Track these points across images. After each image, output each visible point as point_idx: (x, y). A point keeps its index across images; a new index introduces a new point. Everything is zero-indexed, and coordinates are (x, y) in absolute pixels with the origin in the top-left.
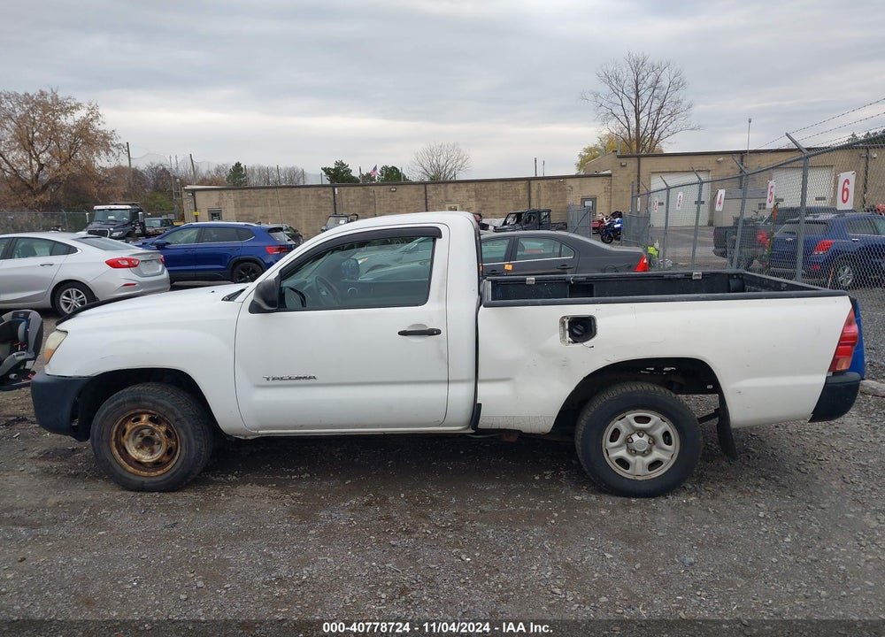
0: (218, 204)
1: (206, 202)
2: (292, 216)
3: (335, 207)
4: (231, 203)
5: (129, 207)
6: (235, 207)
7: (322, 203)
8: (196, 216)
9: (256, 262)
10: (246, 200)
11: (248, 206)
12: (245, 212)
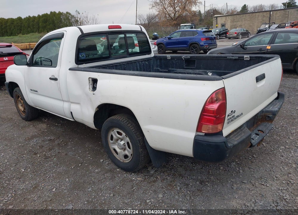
0: (225, 22)
1: (221, 21)
2: (252, 25)
3: (270, 20)
4: (229, 21)
5: (190, 24)
6: (231, 22)
7: (265, 19)
8: (217, 26)
9: (196, 44)
10: (235, 19)
11: (236, 22)
12: (234, 24)
